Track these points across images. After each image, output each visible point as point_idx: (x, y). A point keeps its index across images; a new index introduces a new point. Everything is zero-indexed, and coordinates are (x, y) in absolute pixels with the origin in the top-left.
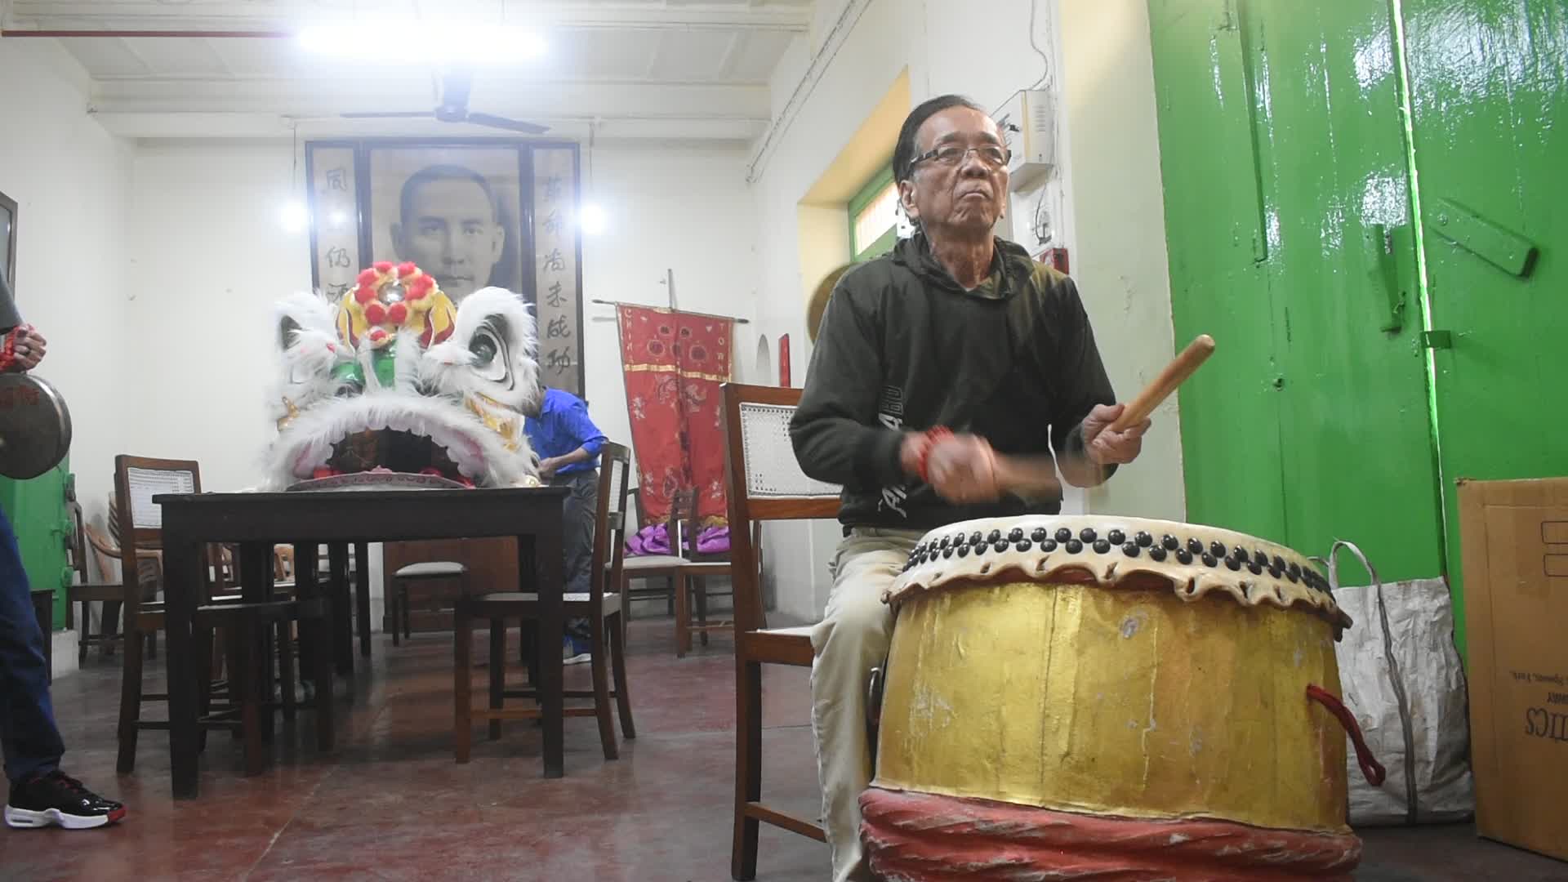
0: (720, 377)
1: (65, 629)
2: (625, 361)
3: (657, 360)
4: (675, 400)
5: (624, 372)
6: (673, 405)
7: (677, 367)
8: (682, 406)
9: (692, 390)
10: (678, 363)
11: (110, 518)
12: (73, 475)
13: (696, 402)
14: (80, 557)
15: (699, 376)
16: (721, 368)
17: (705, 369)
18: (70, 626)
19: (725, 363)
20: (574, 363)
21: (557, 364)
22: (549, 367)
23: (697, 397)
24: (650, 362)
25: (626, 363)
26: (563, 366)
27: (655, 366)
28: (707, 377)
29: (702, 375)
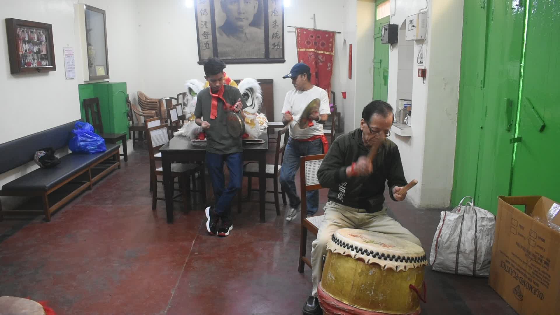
0: (330, 53)
1: (129, 139)
2: (298, 47)
3: (309, 47)
4: (314, 61)
5: (298, 52)
6: (313, 63)
7: (315, 49)
8: (316, 63)
9: (320, 57)
10: (316, 48)
11: (138, 100)
12: (128, 94)
13: (322, 62)
14: (131, 119)
15: (323, 52)
16: (330, 49)
17: (324, 50)
18: (130, 138)
19: (332, 48)
20: (281, 47)
21: (275, 47)
22: (273, 48)
23: (321, 60)
24: (306, 48)
25: (298, 48)
26: (277, 48)
27: (308, 49)
28: (325, 53)
29: (324, 52)
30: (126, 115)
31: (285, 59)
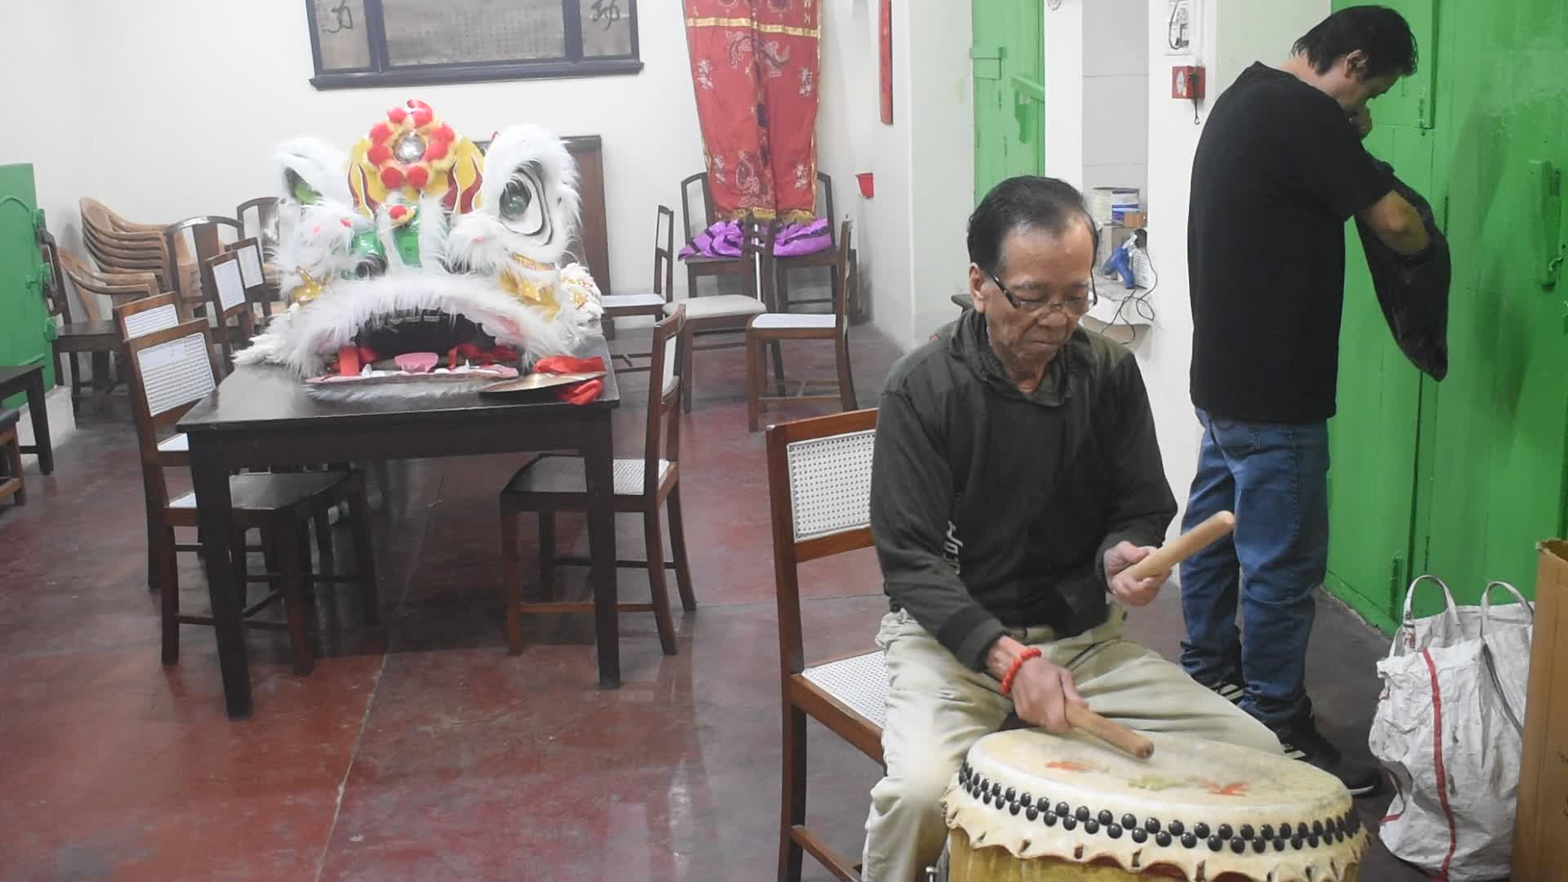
0: (807, 30)
1: (56, 386)
2: (688, 14)
3: (728, 11)
4: (751, 64)
5: (688, 28)
6: (747, 70)
7: (752, 19)
8: (759, 71)
9: (772, 48)
10: (754, 14)
11: (84, 232)
12: (42, 210)
13: (777, 65)
14: (61, 307)
15: (780, 31)
16: (808, 18)
17: (787, 22)
18: (60, 382)
19: (813, 11)
20: (625, 15)
21: (603, 16)
22: (595, 20)
23: (777, 57)
24: (720, 14)
25: (689, 17)
26: (611, 19)
27: (726, 20)
28: (791, 31)
29: (784, 29)
30: (37, 291)
31: (642, 59)
